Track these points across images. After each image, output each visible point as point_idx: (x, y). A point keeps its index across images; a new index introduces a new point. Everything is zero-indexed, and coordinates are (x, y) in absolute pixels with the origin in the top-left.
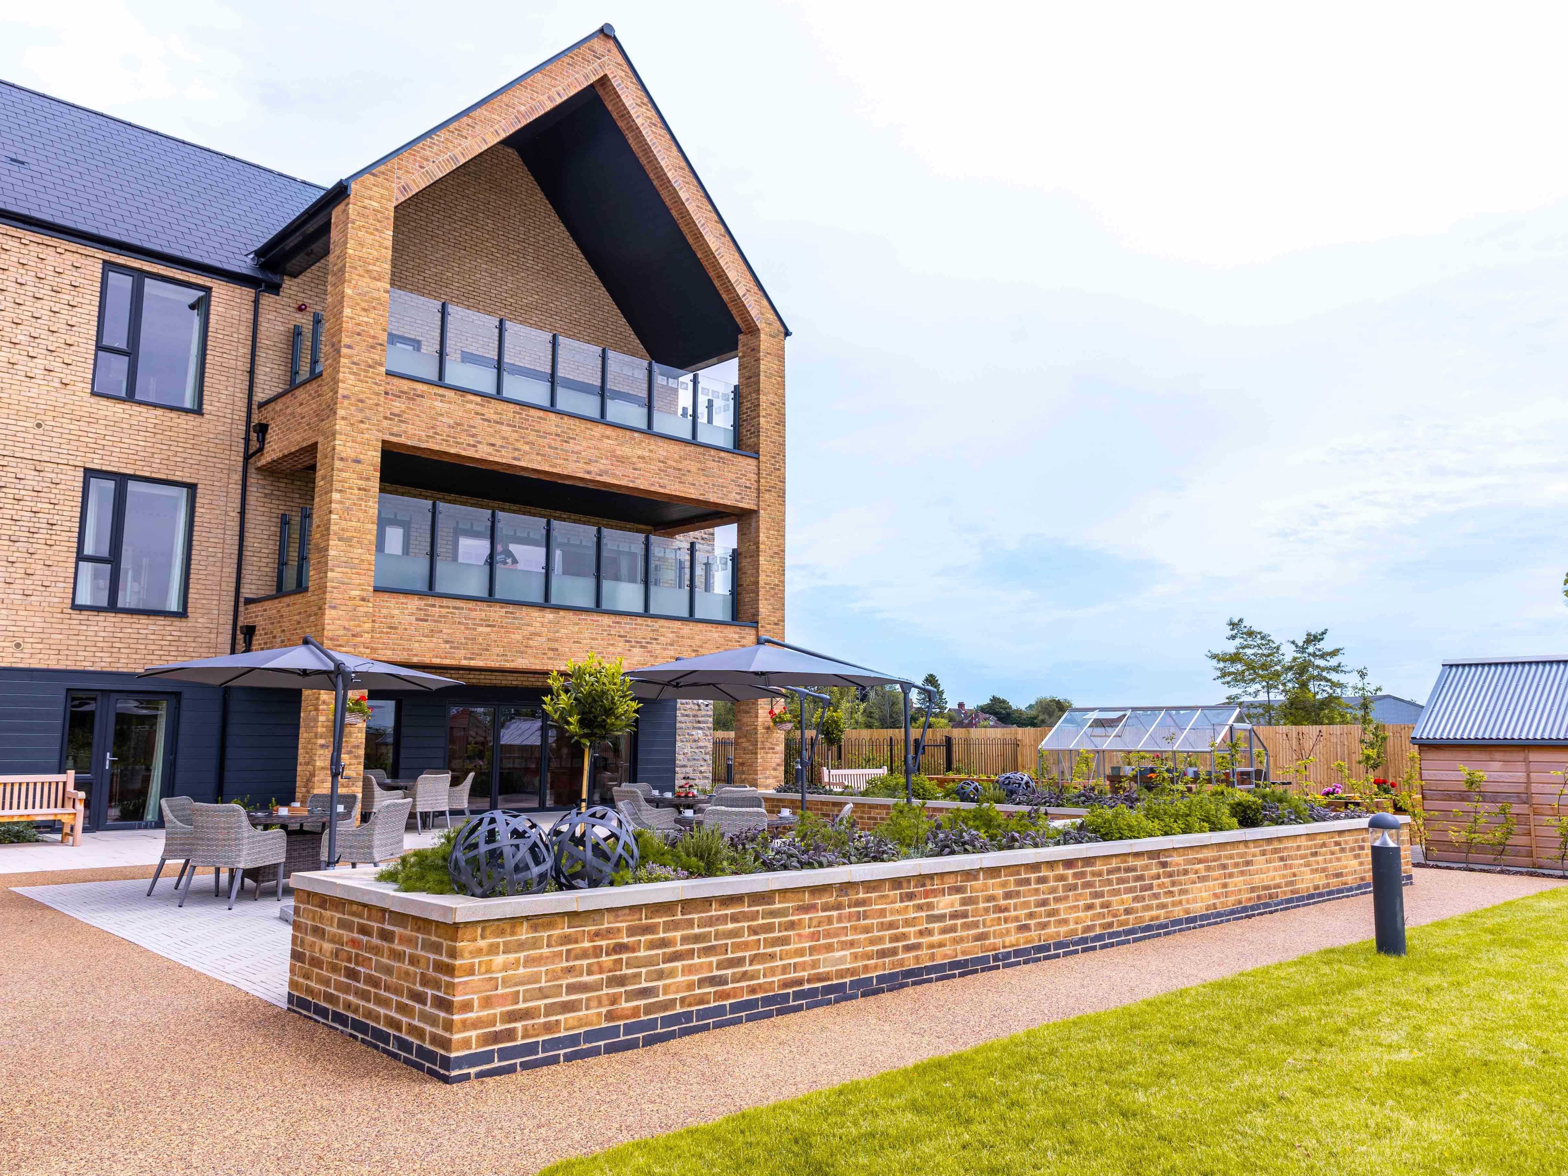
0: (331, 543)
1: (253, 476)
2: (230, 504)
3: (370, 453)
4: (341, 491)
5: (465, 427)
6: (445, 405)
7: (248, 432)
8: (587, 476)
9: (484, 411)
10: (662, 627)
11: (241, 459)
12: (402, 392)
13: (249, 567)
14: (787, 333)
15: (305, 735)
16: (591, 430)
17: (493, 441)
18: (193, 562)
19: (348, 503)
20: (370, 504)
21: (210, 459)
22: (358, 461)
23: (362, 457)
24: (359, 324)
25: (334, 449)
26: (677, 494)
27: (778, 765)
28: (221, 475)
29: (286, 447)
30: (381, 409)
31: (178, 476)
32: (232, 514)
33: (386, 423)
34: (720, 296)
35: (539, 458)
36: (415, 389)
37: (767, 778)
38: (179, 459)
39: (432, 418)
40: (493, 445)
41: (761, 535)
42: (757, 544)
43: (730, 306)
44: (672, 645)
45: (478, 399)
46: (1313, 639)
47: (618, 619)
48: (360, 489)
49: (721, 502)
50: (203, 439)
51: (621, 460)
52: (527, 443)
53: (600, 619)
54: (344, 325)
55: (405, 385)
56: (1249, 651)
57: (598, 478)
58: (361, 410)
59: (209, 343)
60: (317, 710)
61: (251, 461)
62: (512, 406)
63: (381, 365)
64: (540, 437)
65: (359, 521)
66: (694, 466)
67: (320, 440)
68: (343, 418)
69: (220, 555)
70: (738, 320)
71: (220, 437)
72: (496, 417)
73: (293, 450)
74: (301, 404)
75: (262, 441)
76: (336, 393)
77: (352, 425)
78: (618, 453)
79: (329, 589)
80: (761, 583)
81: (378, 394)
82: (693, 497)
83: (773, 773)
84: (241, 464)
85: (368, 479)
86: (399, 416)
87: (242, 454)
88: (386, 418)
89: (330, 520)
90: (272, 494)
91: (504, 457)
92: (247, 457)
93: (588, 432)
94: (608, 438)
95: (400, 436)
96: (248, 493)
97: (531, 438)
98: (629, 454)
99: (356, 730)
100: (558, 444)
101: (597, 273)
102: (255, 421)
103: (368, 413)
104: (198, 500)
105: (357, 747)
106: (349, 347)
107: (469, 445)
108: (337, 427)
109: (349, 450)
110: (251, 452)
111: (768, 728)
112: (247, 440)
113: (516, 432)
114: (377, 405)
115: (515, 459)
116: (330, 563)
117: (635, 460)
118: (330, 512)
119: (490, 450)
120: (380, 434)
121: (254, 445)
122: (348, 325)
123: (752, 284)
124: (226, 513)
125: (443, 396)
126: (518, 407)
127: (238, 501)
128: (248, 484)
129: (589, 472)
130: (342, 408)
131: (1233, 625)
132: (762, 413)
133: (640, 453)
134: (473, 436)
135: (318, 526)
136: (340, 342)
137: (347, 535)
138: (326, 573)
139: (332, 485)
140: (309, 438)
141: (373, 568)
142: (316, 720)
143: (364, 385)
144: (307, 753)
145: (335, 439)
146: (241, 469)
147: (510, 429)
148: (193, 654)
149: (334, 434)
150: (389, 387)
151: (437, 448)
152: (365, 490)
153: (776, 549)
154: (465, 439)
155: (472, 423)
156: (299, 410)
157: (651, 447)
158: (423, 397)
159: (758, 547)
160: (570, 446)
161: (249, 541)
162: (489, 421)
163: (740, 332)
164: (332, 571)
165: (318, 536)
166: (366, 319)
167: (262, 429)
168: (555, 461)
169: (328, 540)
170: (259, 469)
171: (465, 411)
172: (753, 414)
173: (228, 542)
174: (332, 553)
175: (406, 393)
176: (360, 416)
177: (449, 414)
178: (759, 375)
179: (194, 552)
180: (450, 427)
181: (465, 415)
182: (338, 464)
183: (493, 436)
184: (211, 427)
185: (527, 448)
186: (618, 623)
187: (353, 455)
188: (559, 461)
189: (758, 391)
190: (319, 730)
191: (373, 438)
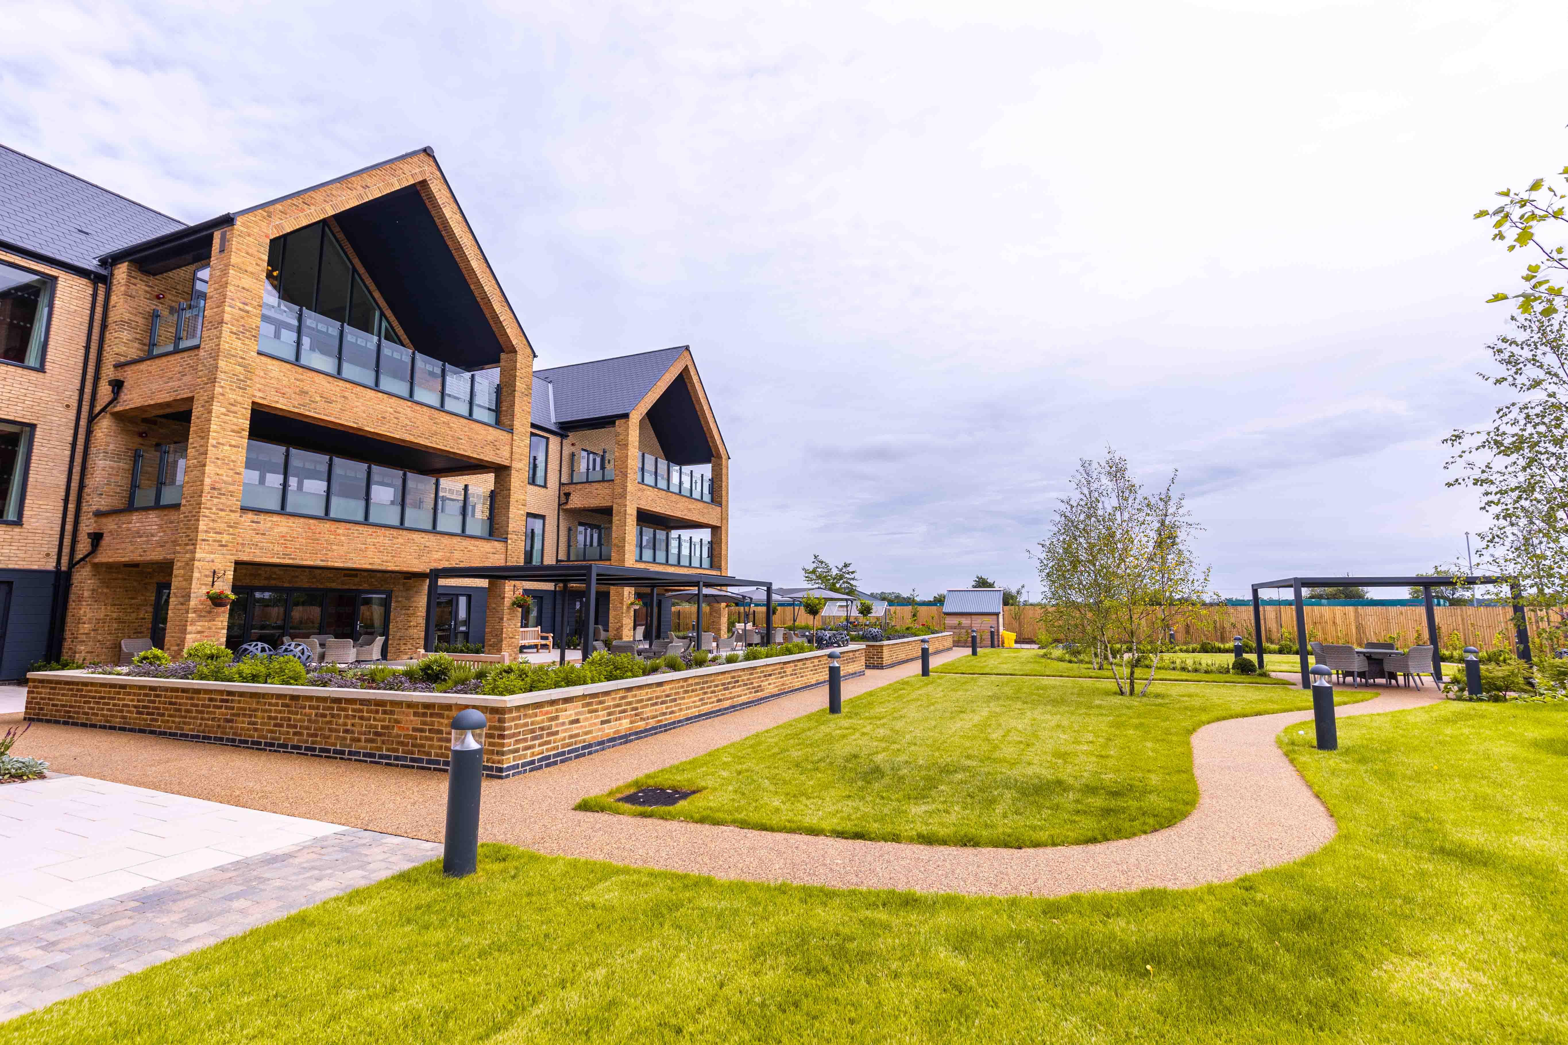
21: (545, 506)
28: (551, 512)
41: (721, 532)
42: (719, 536)
46: (846, 566)
49: (711, 522)
56: (819, 570)
71: (549, 497)
75: (567, 499)
84: (558, 508)
92: (559, 505)
112: (560, 499)
121: (563, 500)
131: (816, 557)
145: (620, 505)
153: (725, 543)
159: (721, 540)
167: (567, 495)
182: (621, 514)
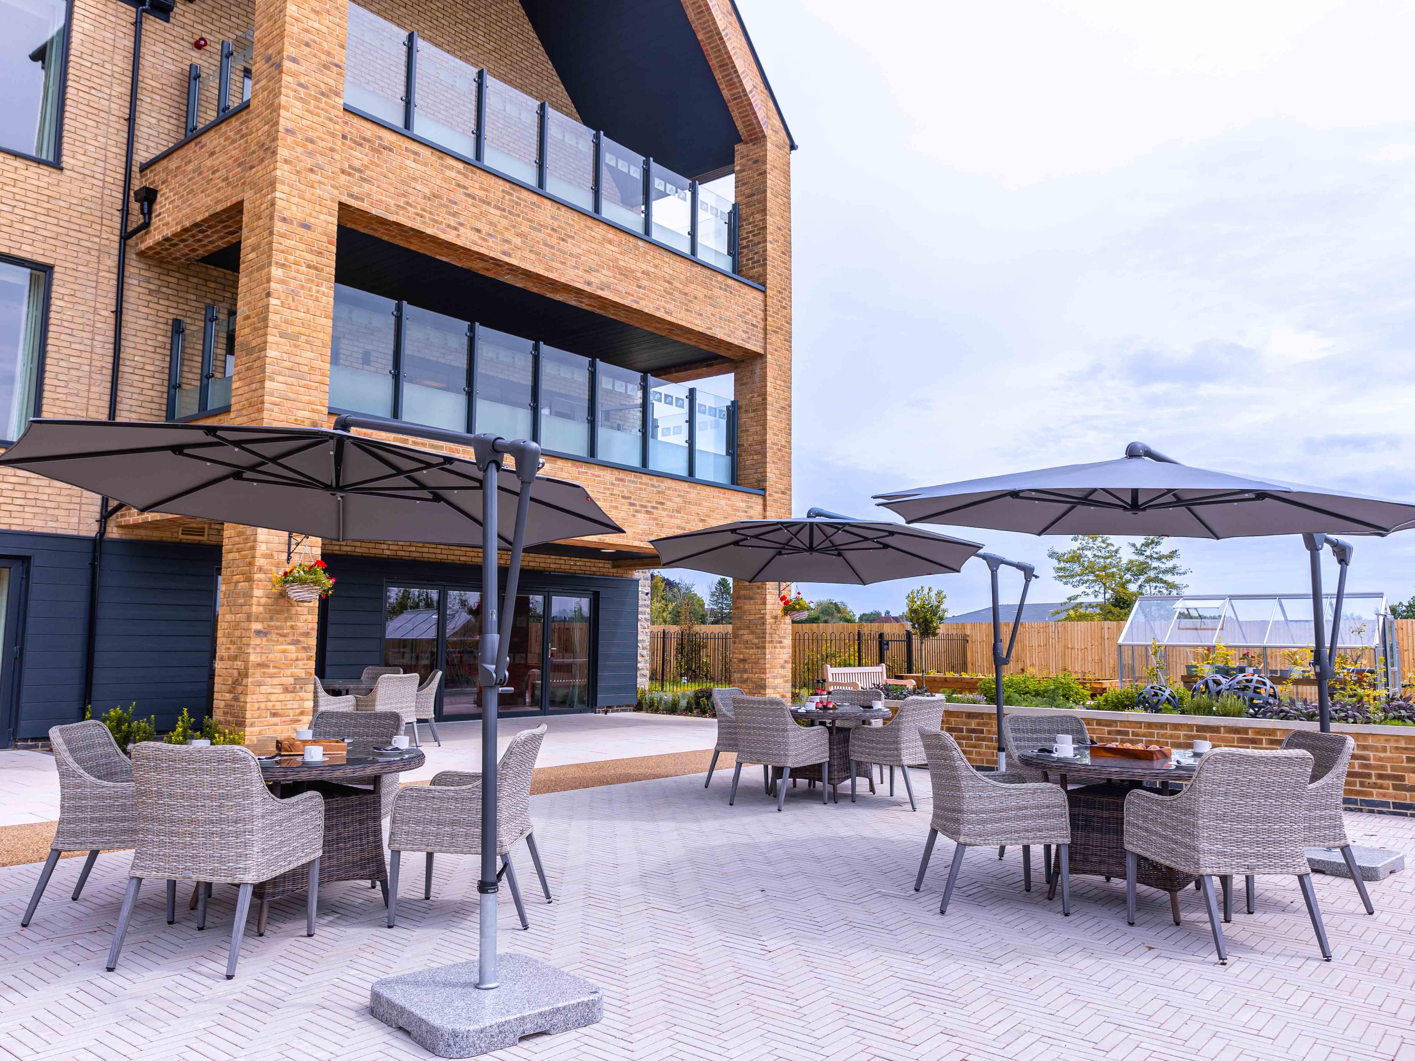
0: (270, 339)
1: (133, 263)
2: (100, 299)
3: (322, 217)
4: (283, 266)
5: (445, 201)
6: (419, 167)
7: (126, 201)
8: (587, 289)
9: (468, 183)
10: (669, 489)
11: (117, 239)
12: (364, 139)
13: (126, 388)
14: (793, 147)
15: (229, 617)
16: (591, 229)
17: (478, 225)
18: (47, 375)
19: (293, 284)
20: (323, 289)
21: (72, 233)
22: (307, 227)
23: (312, 220)
24: (307, 31)
25: (273, 204)
26: (684, 324)
27: (786, 662)
28: (88, 258)
29: (187, 217)
30: (337, 157)
31: (26, 252)
32: (103, 313)
33: (343, 178)
34: (719, 91)
35: (533, 257)
36: (380, 138)
37: (775, 677)
38: (27, 228)
39: (403, 183)
40: (479, 231)
41: (769, 384)
42: (764, 395)
43: (732, 106)
44: (679, 512)
45: (461, 166)
47: (622, 475)
48: (309, 266)
49: (729, 340)
50: (62, 204)
51: (625, 273)
52: (518, 235)
53: (602, 473)
54: (287, 27)
55: (369, 130)
57: (599, 293)
58: (310, 154)
59: (71, 70)
60: (249, 579)
61: (131, 242)
62: (501, 182)
63: (337, 94)
64: (534, 229)
65: (307, 312)
66: (700, 292)
67: (248, 195)
68: (286, 161)
69: (86, 368)
70: (739, 125)
71: (87, 204)
72: (482, 194)
73: (199, 218)
74: (212, 154)
75: (148, 213)
76: (277, 123)
77: (298, 172)
78: (621, 263)
79: (266, 405)
80: (769, 442)
81: (333, 135)
82: (700, 330)
83: (782, 671)
84: (117, 245)
85: (320, 254)
86: (360, 171)
87: (118, 232)
88: (343, 172)
89: (267, 306)
90: (158, 291)
91: (492, 249)
92: (126, 236)
93: (588, 231)
94: (610, 242)
95: (362, 200)
96: (126, 286)
97: (523, 228)
98: (633, 267)
99: (305, 611)
100: (554, 241)
101: (554, 65)
102: (137, 184)
103: (320, 160)
104: (54, 288)
105: (307, 634)
106: (294, 60)
107: (449, 226)
108: (278, 173)
109: (294, 207)
110: (130, 229)
111: (776, 617)
112: (125, 212)
113: (505, 217)
114: (332, 150)
115: (504, 253)
116: (269, 369)
117: (639, 275)
118: (268, 295)
119: (475, 236)
120: (336, 192)
121: (136, 219)
122: (292, 29)
123: (759, 80)
124: (95, 311)
125: (416, 154)
126: (508, 185)
127: (113, 295)
128: (127, 274)
129: (589, 284)
130: (284, 146)
132: (769, 238)
133: (644, 267)
134: (455, 214)
135: (247, 317)
136: (280, 51)
137: (291, 329)
138: (262, 382)
139: (270, 256)
140: (227, 199)
141: (327, 380)
142: (248, 595)
143: (315, 119)
144: (233, 643)
145: (274, 190)
146: (116, 252)
147: (498, 212)
148: (48, 504)
149: (272, 185)
150: (347, 129)
151: (409, 224)
152: (316, 269)
153: (783, 403)
154: (442, 216)
155: (452, 196)
156: (208, 163)
157: (657, 262)
158: (391, 150)
159: (765, 399)
160: (568, 246)
161: (126, 353)
162: (474, 198)
163: (739, 140)
164: (272, 380)
165: (247, 330)
166: (316, 25)
167: (148, 196)
168: (551, 263)
169: (266, 334)
170: (141, 254)
171: (445, 180)
172: (756, 239)
173: (99, 351)
174: (271, 353)
175: (368, 141)
176: (309, 162)
177: (424, 180)
178: (765, 191)
179: (48, 361)
180: (425, 197)
181: (444, 185)
182: (279, 226)
183: (479, 220)
184: (75, 189)
185: (518, 241)
186: (622, 480)
187: (300, 216)
188: (555, 264)
189: (764, 211)
190: (254, 609)
191: (327, 196)
